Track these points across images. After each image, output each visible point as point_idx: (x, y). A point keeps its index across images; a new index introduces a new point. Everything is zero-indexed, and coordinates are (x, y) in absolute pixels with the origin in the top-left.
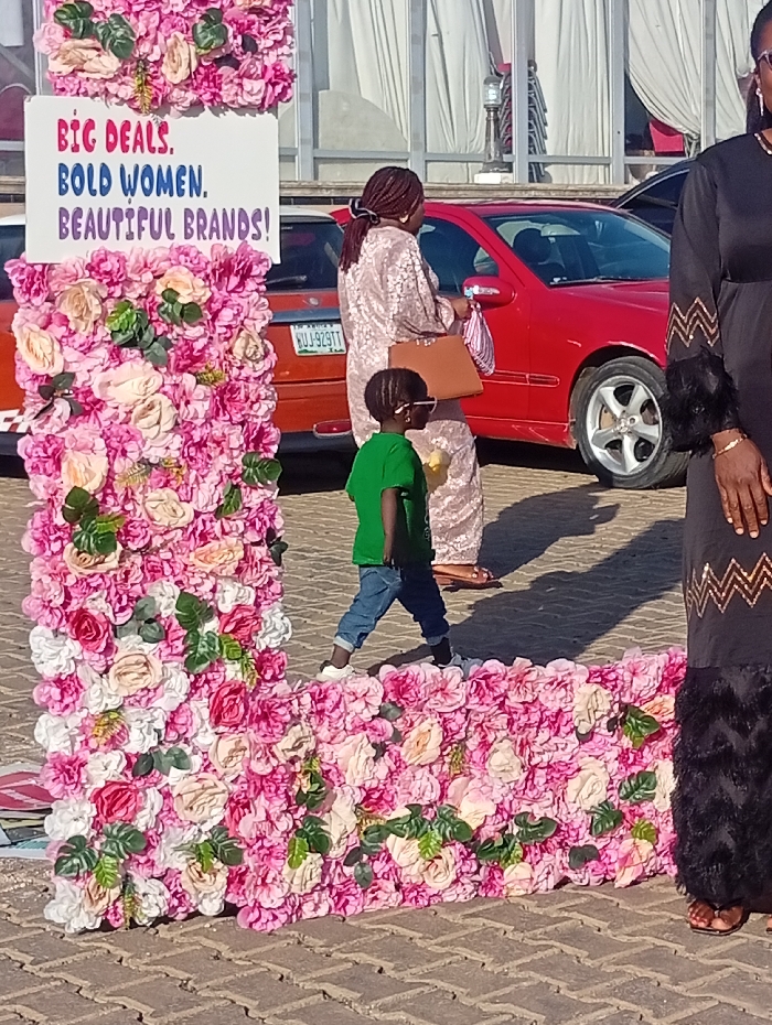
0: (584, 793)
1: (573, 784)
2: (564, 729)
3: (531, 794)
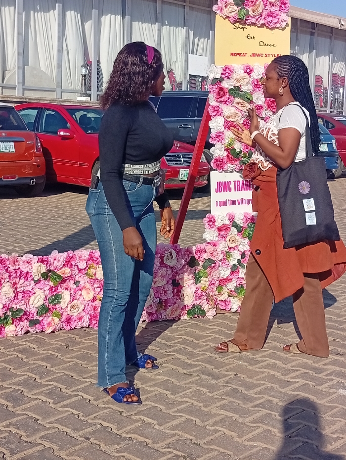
0: (36, 301)
1: (32, 298)
2: (30, 279)
3: (16, 301)
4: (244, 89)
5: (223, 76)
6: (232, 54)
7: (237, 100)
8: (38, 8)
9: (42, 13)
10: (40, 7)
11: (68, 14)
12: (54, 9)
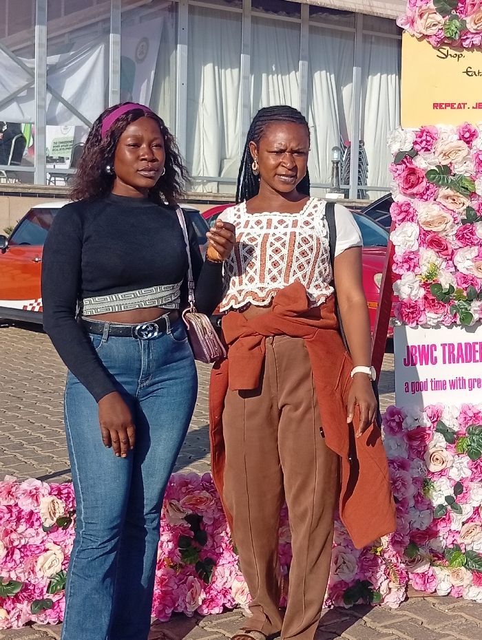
1: (41, 560)
4: (459, 169)
5: (417, 147)
6: (436, 106)
7: (444, 191)
8: (274, 69)
9: (280, 76)
10: (276, 67)
11: (317, 75)
12: (296, 69)
